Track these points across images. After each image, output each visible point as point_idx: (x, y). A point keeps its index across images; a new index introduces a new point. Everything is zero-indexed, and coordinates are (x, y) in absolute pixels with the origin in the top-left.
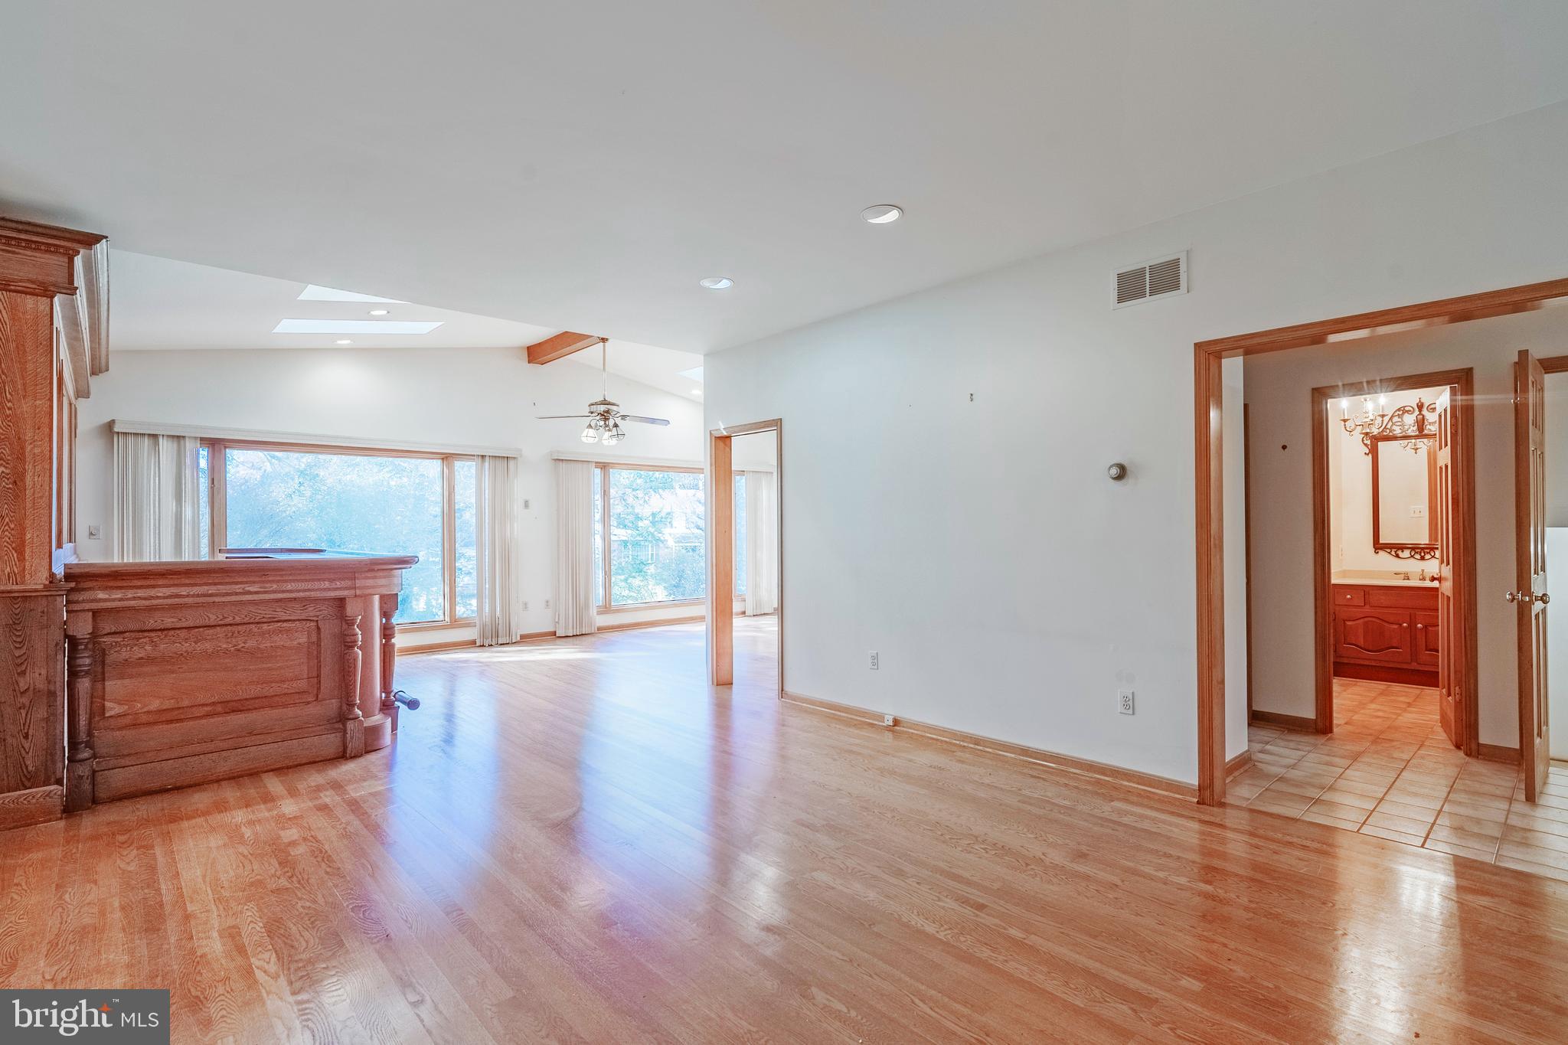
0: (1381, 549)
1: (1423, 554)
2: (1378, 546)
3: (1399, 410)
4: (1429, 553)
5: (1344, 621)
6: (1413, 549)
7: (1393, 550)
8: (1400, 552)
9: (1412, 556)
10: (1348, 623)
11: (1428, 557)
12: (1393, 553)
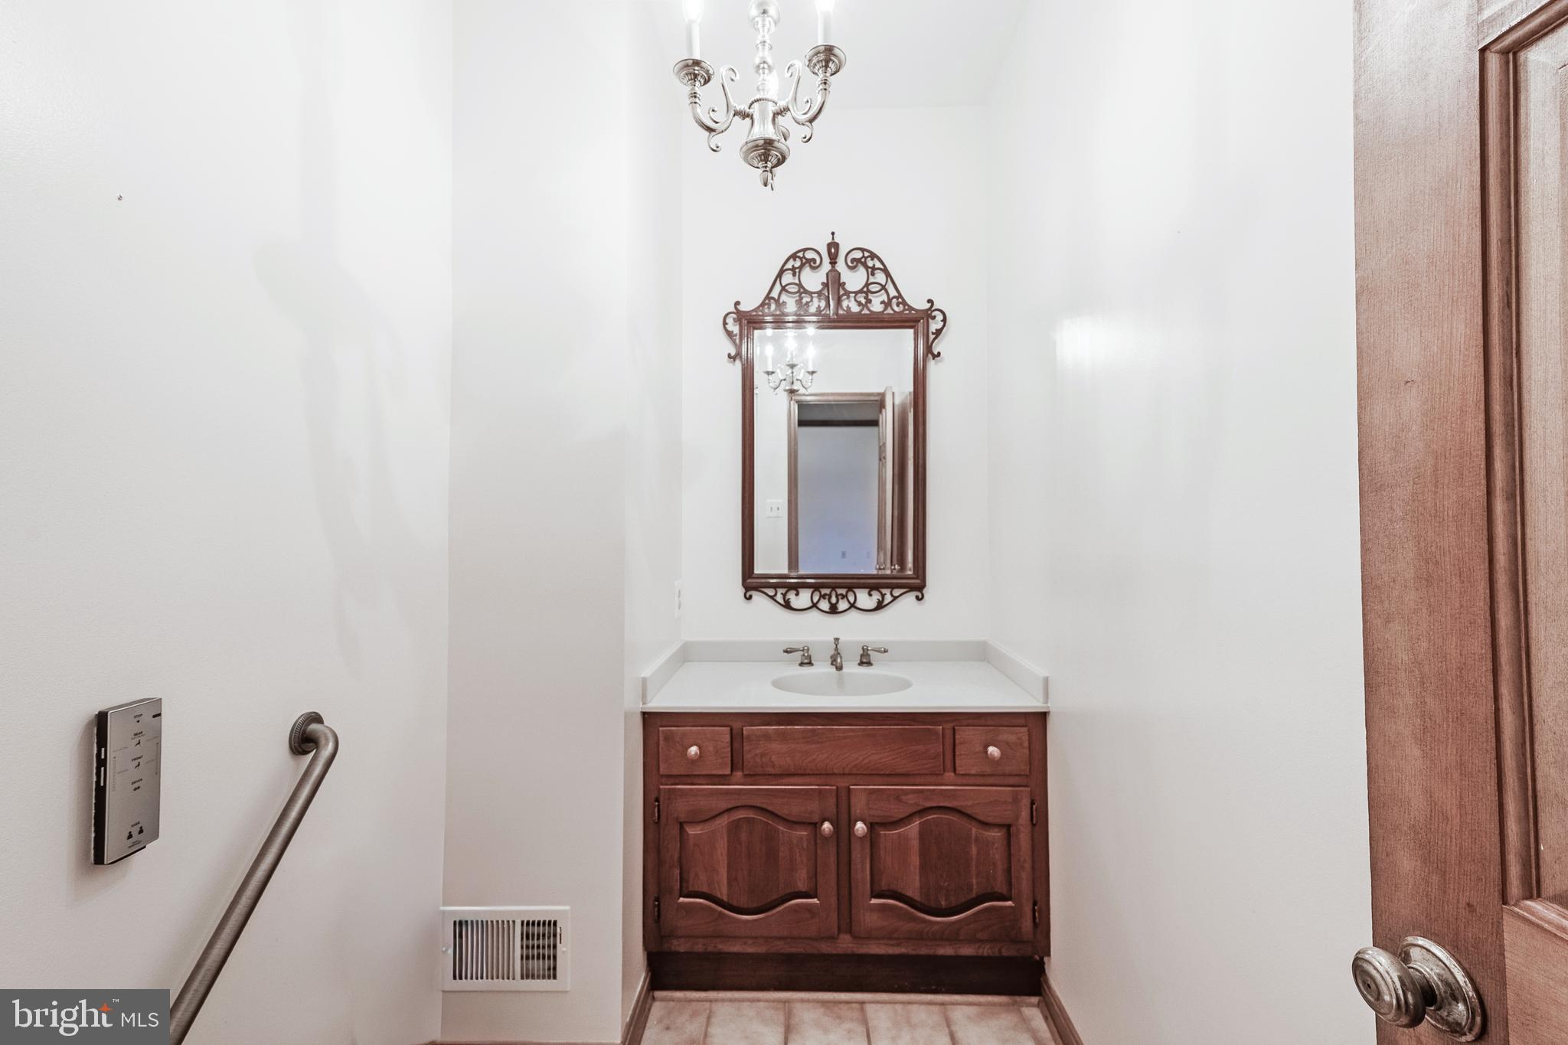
0: (756, 588)
1: (834, 600)
2: (752, 583)
3: (794, 256)
4: (844, 597)
5: (681, 824)
6: (816, 588)
7: (781, 591)
8: (791, 596)
9: (814, 606)
10: (692, 831)
11: (843, 605)
12: (779, 598)
